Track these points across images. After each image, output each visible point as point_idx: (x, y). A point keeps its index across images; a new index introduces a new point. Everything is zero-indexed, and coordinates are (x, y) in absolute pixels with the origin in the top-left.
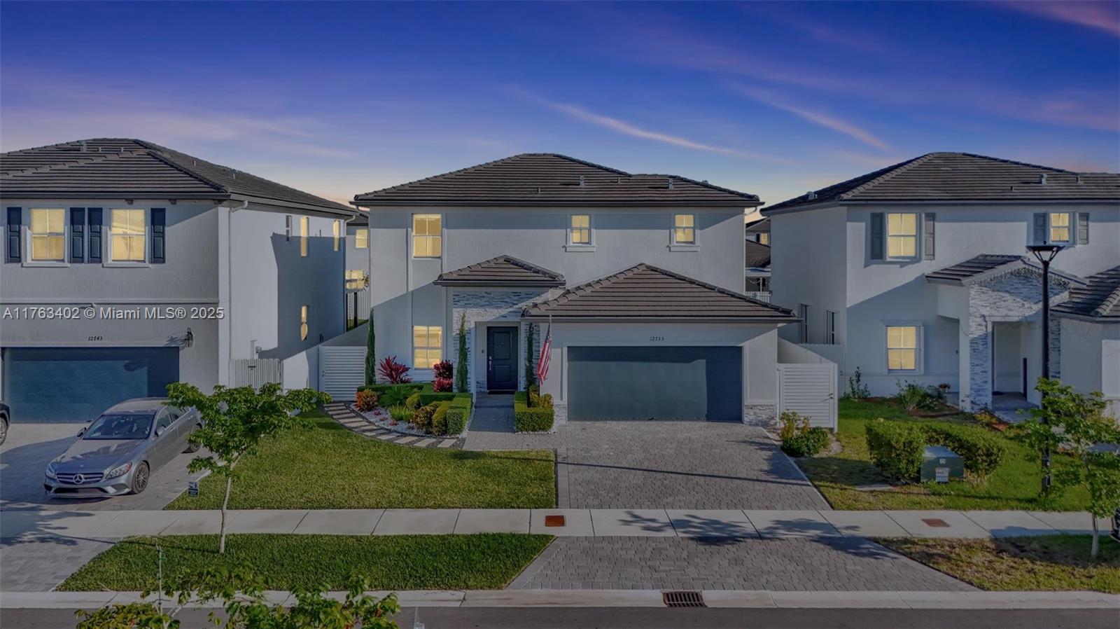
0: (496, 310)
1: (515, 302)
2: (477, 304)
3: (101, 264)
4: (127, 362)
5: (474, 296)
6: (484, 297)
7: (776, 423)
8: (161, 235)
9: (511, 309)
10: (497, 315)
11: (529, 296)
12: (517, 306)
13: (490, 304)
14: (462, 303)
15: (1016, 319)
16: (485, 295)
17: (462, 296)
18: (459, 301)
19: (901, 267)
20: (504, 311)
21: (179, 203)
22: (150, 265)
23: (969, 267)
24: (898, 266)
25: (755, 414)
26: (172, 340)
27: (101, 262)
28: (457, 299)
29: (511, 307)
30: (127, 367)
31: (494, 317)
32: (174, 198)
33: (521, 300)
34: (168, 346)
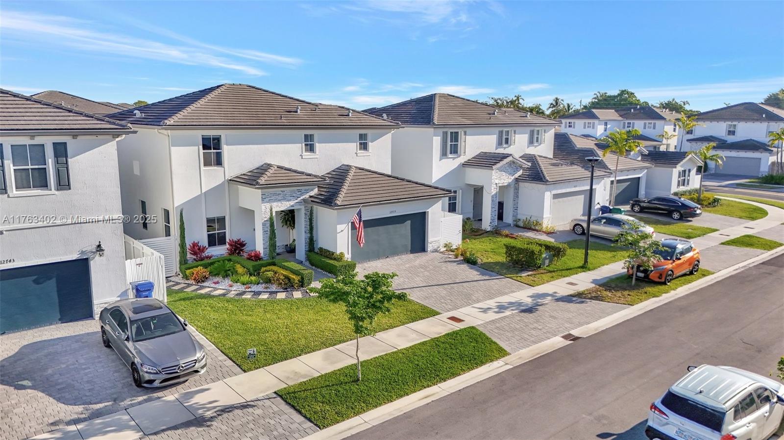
0: (288, 202)
1: (299, 196)
2: (276, 200)
3: (6, 195)
4: (35, 277)
5: (275, 194)
6: (280, 194)
7: (440, 249)
8: (66, 166)
9: (297, 201)
10: (289, 206)
11: (307, 191)
12: (299, 199)
13: (284, 199)
14: (267, 200)
15: (506, 184)
16: (281, 192)
17: (267, 195)
18: (265, 199)
19: (453, 160)
20: (292, 203)
21: (79, 138)
22: (56, 192)
23: (479, 159)
24: (452, 159)
25: (432, 246)
26: (82, 253)
27: (6, 193)
28: (264, 198)
29: (296, 199)
30: (36, 282)
31: (286, 207)
32: (75, 133)
33: (302, 194)
34: (79, 258)
